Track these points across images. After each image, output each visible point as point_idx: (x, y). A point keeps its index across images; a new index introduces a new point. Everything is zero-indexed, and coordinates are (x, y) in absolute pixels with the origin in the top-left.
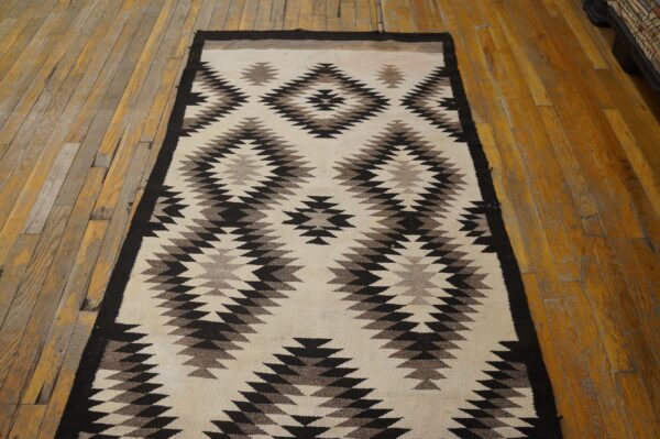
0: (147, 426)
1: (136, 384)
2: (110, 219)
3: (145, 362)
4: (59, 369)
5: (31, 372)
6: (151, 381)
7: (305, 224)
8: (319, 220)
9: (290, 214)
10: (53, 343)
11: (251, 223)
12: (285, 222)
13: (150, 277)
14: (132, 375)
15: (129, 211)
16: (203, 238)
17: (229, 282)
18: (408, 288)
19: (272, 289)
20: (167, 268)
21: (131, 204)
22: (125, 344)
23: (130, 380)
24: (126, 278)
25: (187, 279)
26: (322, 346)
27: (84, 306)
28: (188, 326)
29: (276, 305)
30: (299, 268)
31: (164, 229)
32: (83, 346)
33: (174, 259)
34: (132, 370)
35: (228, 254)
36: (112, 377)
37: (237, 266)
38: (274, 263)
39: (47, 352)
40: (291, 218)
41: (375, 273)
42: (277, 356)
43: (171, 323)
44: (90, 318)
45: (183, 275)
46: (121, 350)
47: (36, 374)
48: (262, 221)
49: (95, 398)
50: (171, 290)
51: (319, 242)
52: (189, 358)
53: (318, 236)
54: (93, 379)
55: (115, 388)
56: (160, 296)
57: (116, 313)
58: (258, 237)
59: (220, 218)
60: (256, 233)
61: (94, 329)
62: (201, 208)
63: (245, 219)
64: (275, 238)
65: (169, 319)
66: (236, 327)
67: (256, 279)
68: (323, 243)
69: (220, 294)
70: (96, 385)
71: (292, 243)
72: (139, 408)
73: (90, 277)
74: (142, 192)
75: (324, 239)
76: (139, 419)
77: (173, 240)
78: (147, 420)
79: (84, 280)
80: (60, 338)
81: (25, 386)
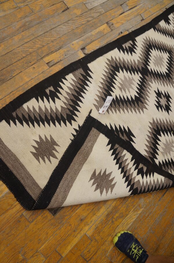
0: (70, 105)
1: (77, 90)
2: (112, 30)
3: (85, 86)
4: (61, 60)
5: (52, 52)
6: (82, 94)
7: (159, 98)
8: (163, 102)
9: (158, 90)
10: (65, 50)
11: (147, 80)
12: (155, 91)
13: (108, 62)
14: (79, 86)
15: (119, 34)
16: (131, 69)
17: (127, 90)
18: (164, 147)
19: (135, 106)
20: (114, 65)
21: (121, 33)
22: (85, 74)
23: (77, 87)
24: (101, 55)
25: (117, 76)
26: (132, 137)
27: (83, 49)
28: (105, 90)
29: (132, 111)
30: (146, 109)
31: (124, 52)
32: (73, 61)
33: (119, 65)
34: (80, 84)
35: (134, 82)
36: (73, 80)
37: (133, 88)
38: (142, 99)
39: (61, 51)
40: (157, 92)
41: (161, 133)
42: (120, 126)
43: (102, 83)
44: (81, 55)
45: (117, 73)
46: (82, 75)
47: (53, 54)
48: (150, 83)
49: (63, 80)
50: (110, 74)
51: (157, 107)
52: (98, 99)
53: (159, 106)
54: (68, 74)
55: (71, 84)
56: (106, 72)
57: (90, 62)
58: (145, 87)
59: (141, 68)
60: (146, 85)
61: (80, 60)
62: (139, 59)
63: (146, 77)
64: (149, 93)
65: (102, 81)
66: (117, 105)
67: (134, 98)
68: (158, 109)
69: (121, 91)
70: (67, 77)
71: (151, 99)
72: (73, 98)
73: (92, 42)
74: (127, 33)
75: (160, 108)
76: (70, 101)
77: (123, 59)
78: (72, 104)
79: (89, 41)
80: (68, 51)
81: (48, 55)
